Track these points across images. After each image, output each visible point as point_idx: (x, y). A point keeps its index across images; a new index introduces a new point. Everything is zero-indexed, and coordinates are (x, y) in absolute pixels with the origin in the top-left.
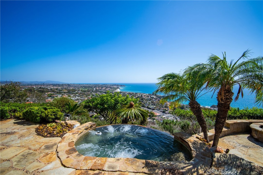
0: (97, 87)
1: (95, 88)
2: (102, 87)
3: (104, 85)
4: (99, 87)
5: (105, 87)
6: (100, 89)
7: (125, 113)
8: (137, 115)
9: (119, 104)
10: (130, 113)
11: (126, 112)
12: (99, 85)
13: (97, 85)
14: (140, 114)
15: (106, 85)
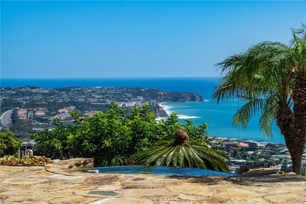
0: (20, 105)
1: (10, 112)
2: (53, 108)
3: (67, 90)
4: (32, 105)
5: (73, 108)
6: (40, 119)
7: (160, 157)
8: (191, 162)
9: (146, 139)
10: (173, 155)
11: (163, 154)
12: (30, 94)
13: (23, 94)
14: (199, 159)
15: (80, 92)
